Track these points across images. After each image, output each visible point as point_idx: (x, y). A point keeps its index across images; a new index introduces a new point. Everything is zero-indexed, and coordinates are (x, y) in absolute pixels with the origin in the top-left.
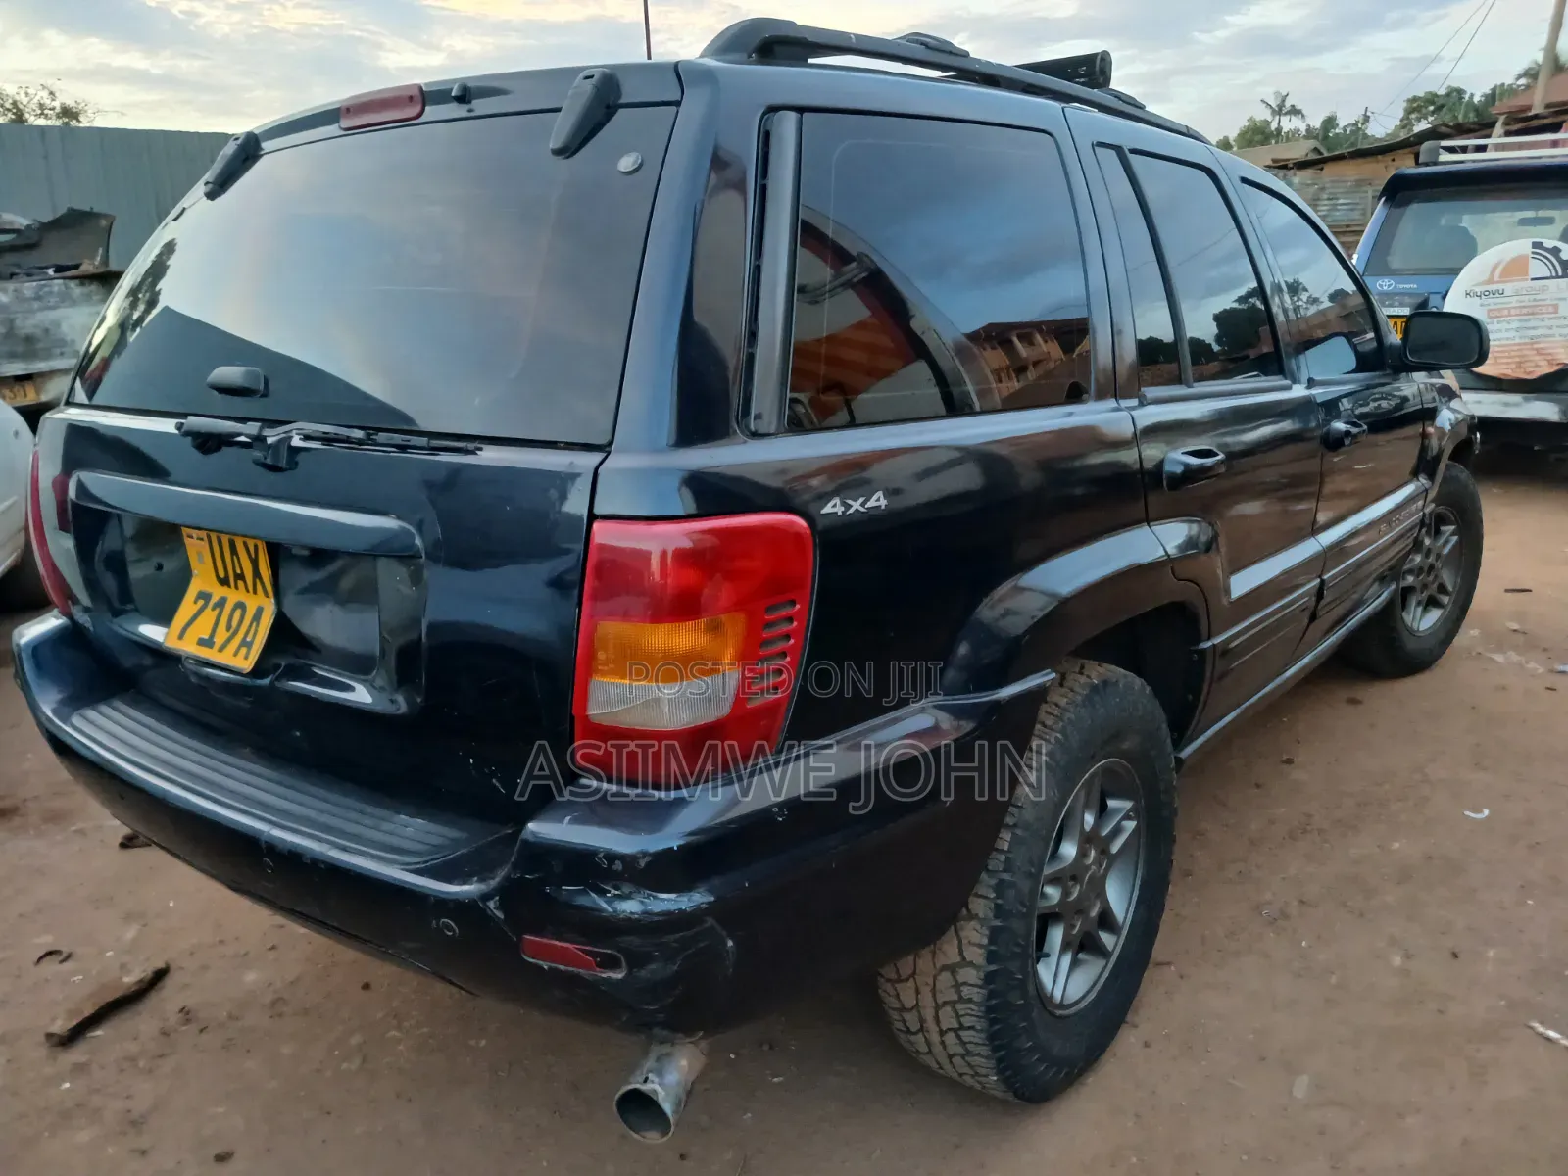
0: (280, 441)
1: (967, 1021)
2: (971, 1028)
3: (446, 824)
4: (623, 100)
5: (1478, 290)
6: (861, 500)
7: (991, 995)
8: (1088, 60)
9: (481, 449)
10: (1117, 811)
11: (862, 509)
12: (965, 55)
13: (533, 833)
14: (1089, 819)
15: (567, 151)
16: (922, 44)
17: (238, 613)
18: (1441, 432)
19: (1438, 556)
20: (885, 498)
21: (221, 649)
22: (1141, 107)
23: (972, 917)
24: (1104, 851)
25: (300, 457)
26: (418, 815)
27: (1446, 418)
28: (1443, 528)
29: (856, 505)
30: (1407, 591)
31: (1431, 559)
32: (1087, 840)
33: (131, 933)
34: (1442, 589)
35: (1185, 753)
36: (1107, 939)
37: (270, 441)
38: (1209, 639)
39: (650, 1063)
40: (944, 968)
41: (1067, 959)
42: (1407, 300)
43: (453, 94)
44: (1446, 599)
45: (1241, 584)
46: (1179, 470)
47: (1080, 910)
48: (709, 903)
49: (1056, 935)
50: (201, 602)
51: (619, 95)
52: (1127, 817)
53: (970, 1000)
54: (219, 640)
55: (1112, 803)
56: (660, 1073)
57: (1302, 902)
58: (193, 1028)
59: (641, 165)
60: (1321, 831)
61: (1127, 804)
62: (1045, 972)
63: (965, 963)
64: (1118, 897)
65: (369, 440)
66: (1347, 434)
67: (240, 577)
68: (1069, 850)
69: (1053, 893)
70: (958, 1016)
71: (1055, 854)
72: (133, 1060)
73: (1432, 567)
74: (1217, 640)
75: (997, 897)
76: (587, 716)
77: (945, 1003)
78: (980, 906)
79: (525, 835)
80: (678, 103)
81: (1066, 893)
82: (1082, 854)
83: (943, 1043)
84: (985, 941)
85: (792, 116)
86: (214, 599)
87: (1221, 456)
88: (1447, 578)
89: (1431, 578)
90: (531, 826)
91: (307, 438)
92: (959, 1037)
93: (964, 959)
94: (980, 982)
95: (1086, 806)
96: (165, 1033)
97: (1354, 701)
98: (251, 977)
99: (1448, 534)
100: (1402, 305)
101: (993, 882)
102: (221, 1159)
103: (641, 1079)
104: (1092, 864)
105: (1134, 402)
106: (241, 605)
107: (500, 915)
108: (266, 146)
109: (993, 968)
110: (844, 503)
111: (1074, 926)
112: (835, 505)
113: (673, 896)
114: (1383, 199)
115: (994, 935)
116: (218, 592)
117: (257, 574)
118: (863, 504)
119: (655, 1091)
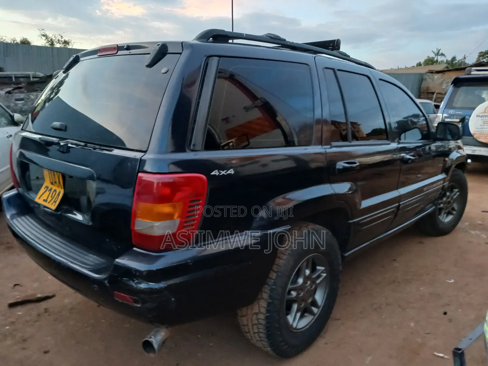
0: (65, 145)
1: (261, 330)
2: (262, 332)
3: (102, 258)
4: (169, 52)
5: (481, 115)
6: (225, 171)
7: (268, 323)
8: (333, 42)
9: (113, 150)
10: (319, 270)
11: (225, 174)
12: (285, 40)
13: (118, 262)
14: (308, 272)
15: (150, 65)
16: (269, 37)
17: (55, 192)
18: (452, 160)
19: (452, 199)
20: (234, 171)
21: (49, 203)
22: (349, 56)
23: (263, 298)
24: (313, 282)
25: (71, 149)
26: (94, 255)
27: (454, 155)
28: (454, 190)
29: (223, 173)
30: (441, 210)
31: (449, 200)
32: (306, 279)
33: (36, 285)
34: (453, 209)
35: (346, 255)
36: (315, 310)
37: (62, 144)
38: (352, 220)
39: (153, 333)
40: (255, 313)
41: (299, 315)
42: (459, 117)
43: (125, 48)
44: (454, 212)
45: (366, 203)
46: (341, 167)
47: (304, 300)
48: (165, 287)
49: (295, 307)
50: (46, 189)
51: (167, 50)
52: (323, 272)
53: (261, 324)
54: (49, 200)
55: (318, 268)
56: (155, 336)
57: (387, 304)
58: (47, 314)
59: (168, 71)
60: (399, 282)
61: (323, 268)
62: (290, 318)
63: (260, 312)
64: (319, 297)
65: (86, 146)
66: (410, 159)
67: (55, 182)
68: (301, 281)
69: (294, 294)
70: (258, 328)
71: (295, 282)
72: (27, 321)
73: (449, 202)
74: (355, 220)
75: (271, 293)
76: (135, 230)
77: (255, 324)
78: (265, 296)
79: (115, 262)
80: (181, 54)
81: (298, 294)
82: (305, 282)
83: (255, 336)
84: (266, 306)
85: (217, 58)
86: (49, 188)
87: (358, 164)
88: (455, 206)
89: (449, 205)
90: (117, 260)
91: (72, 144)
92: (259, 335)
93: (260, 311)
94: (264, 319)
95: (307, 267)
96: (39, 315)
97: (421, 243)
98: (66, 301)
99: (455, 192)
100: (457, 118)
101: (269, 288)
102: (46, 352)
103: (149, 337)
104: (309, 285)
105: (329, 147)
106: (55, 191)
107: (108, 284)
108: (81, 59)
109: (268, 315)
110: (219, 172)
111: (301, 305)
112: (216, 172)
113: (153, 284)
114: (453, 85)
115: (269, 304)
116: (50, 186)
117: (59, 182)
118: (226, 172)
119: (152, 341)
